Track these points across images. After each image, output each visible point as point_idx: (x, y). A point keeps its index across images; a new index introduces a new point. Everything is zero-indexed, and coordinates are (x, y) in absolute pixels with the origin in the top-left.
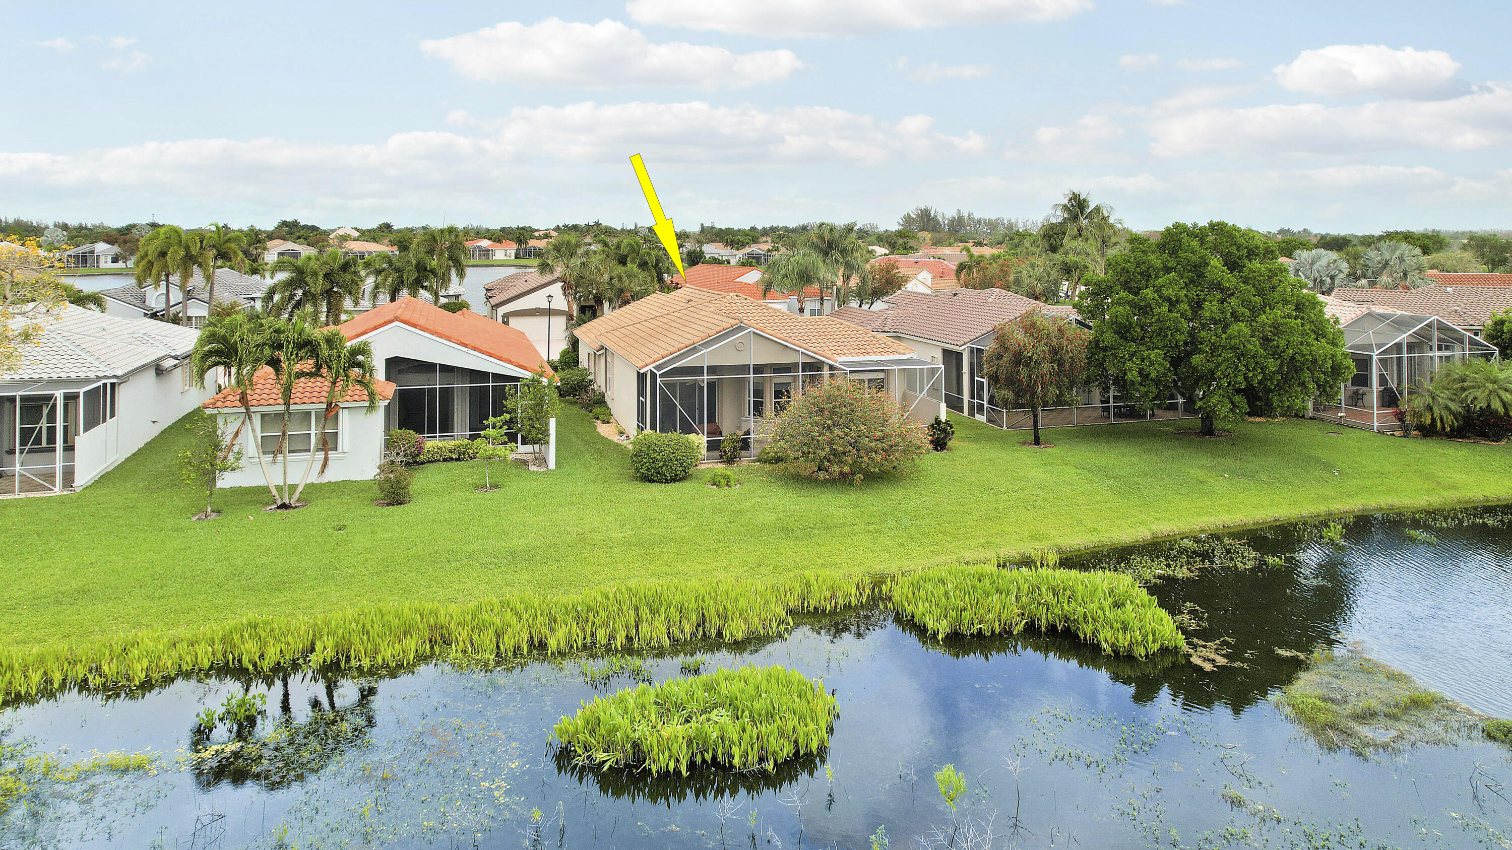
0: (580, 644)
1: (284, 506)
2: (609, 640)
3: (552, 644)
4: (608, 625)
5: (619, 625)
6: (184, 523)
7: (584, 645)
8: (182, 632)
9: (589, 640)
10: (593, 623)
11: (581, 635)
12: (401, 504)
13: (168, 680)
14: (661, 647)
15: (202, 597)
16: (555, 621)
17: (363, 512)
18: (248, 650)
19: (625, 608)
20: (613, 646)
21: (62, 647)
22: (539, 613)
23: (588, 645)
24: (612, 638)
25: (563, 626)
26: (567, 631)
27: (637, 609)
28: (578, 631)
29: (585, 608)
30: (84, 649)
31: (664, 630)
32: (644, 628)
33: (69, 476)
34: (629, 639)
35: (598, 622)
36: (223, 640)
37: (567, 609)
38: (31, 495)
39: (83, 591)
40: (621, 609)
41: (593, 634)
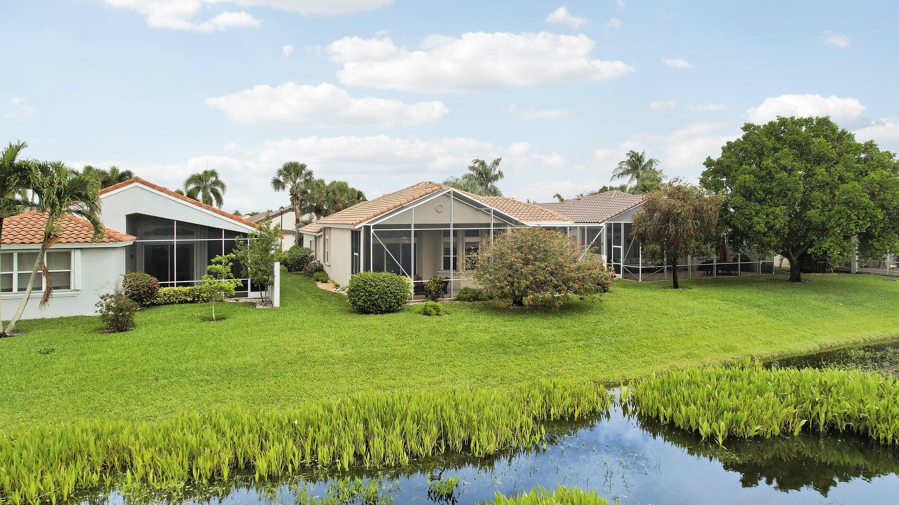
0: (297, 464)
2: (334, 459)
3: (261, 465)
4: (332, 442)
5: (346, 441)
7: (302, 466)
9: (308, 459)
10: (314, 440)
11: (299, 455)
14: (398, 465)
16: (267, 438)
19: (351, 421)
20: (339, 466)
22: (246, 429)
23: (308, 465)
24: (337, 456)
25: (276, 443)
26: (281, 449)
27: (366, 422)
28: (295, 449)
29: (304, 423)
31: (400, 443)
32: (377, 444)
34: (358, 456)
35: (319, 437)
37: (281, 424)
40: (347, 423)
41: (314, 453)
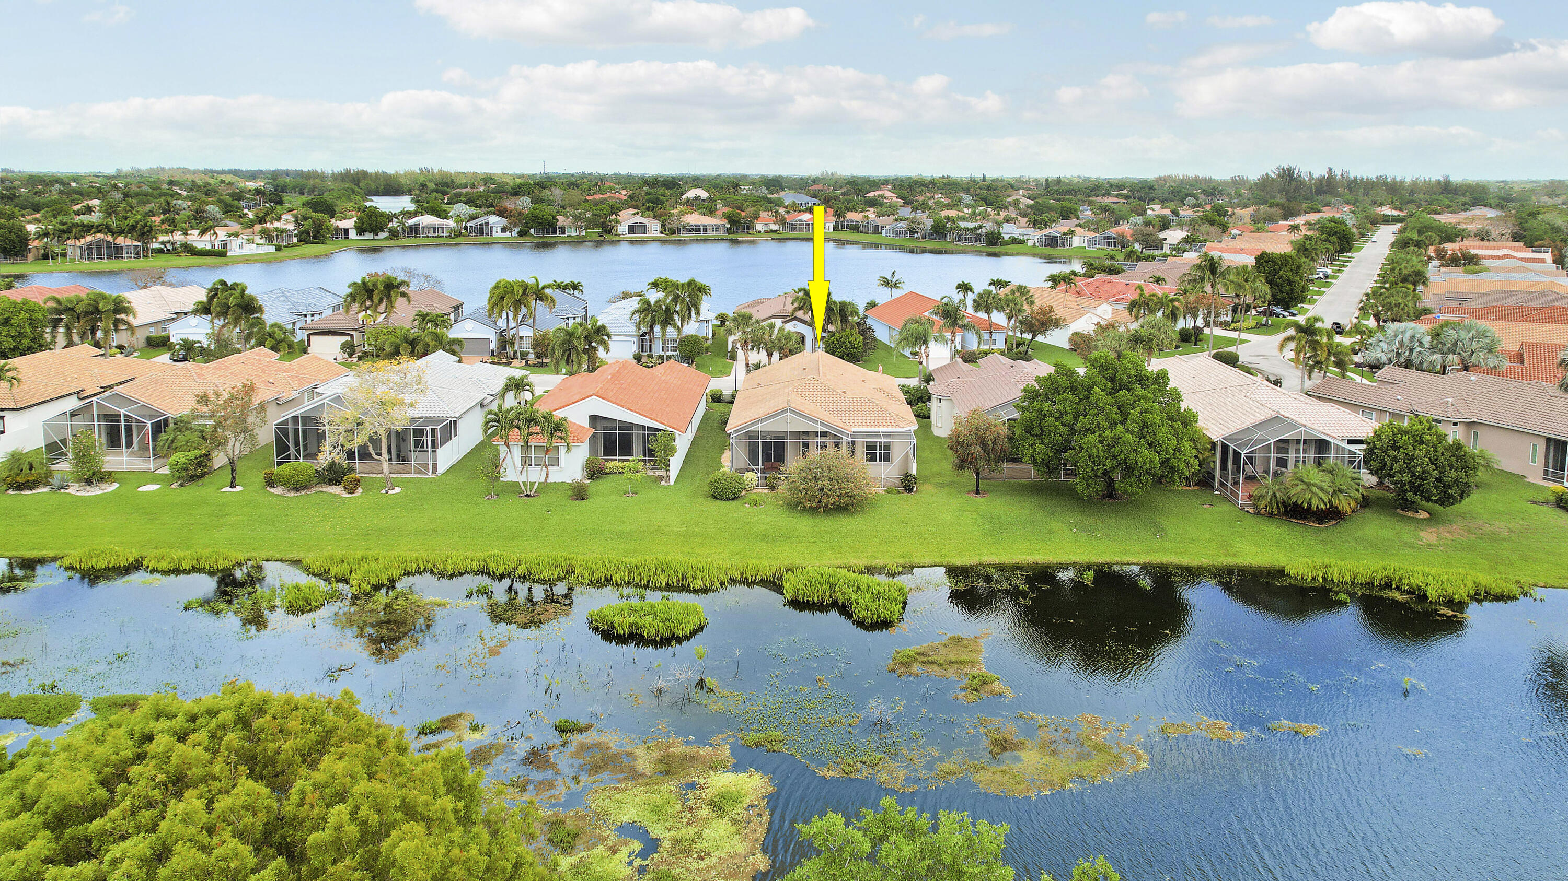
1: (527, 495)
2: (639, 581)
3: (615, 579)
6: (480, 500)
7: (627, 582)
8: (468, 554)
9: (631, 580)
12: (583, 499)
13: (461, 574)
14: (660, 586)
15: (480, 540)
17: (563, 503)
18: (492, 565)
20: (639, 584)
21: (425, 555)
23: (629, 582)
24: (641, 580)
29: (637, 565)
30: (432, 557)
31: (666, 578)
33: (435, 466)
34: (648, 582)
36: (485, 561)
38: (419, 476)
39: (434, 531)
